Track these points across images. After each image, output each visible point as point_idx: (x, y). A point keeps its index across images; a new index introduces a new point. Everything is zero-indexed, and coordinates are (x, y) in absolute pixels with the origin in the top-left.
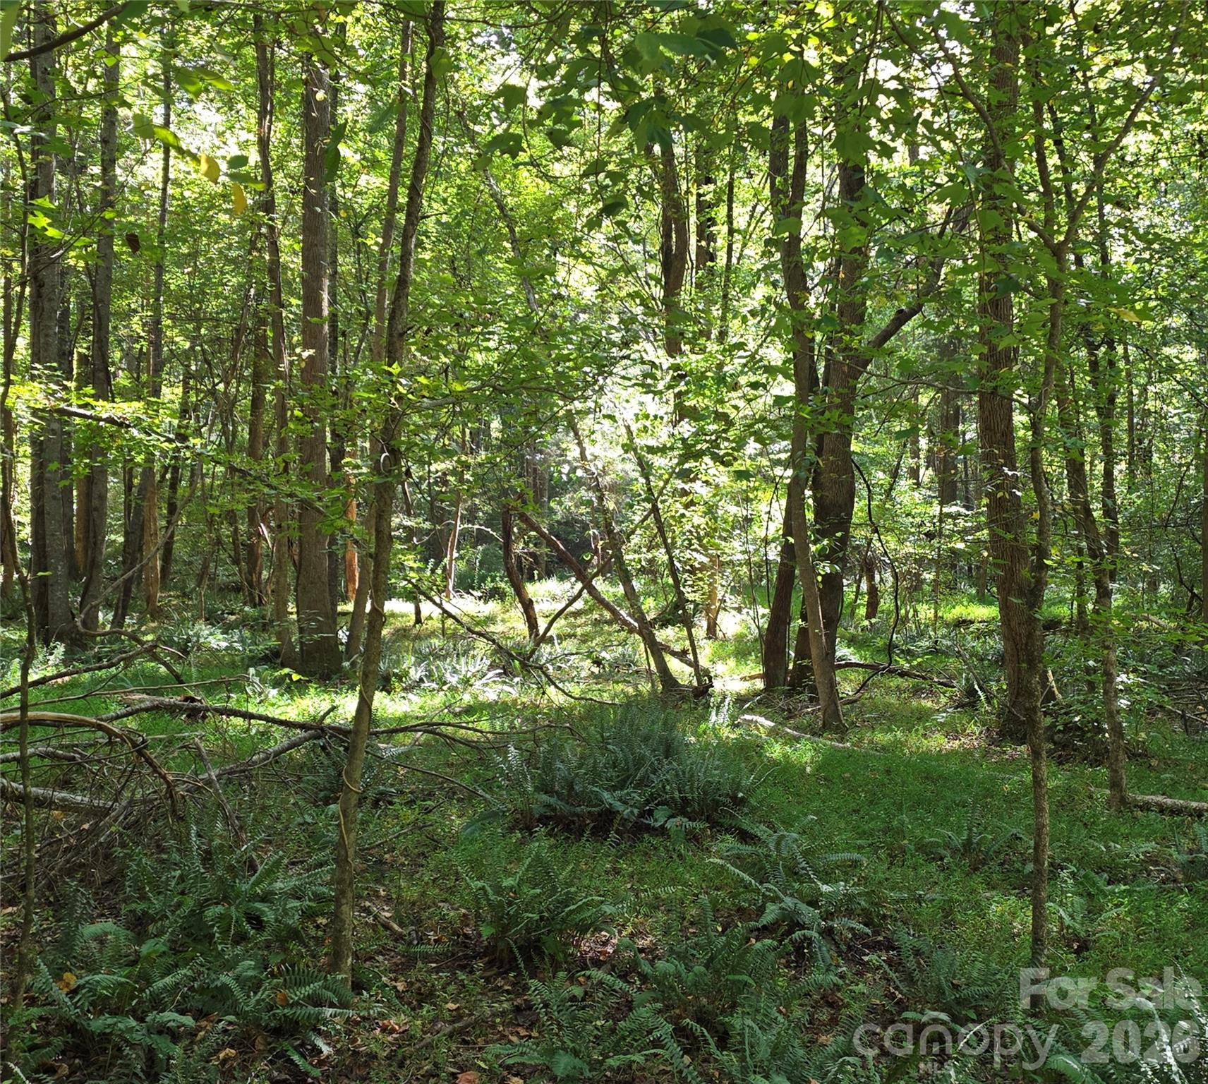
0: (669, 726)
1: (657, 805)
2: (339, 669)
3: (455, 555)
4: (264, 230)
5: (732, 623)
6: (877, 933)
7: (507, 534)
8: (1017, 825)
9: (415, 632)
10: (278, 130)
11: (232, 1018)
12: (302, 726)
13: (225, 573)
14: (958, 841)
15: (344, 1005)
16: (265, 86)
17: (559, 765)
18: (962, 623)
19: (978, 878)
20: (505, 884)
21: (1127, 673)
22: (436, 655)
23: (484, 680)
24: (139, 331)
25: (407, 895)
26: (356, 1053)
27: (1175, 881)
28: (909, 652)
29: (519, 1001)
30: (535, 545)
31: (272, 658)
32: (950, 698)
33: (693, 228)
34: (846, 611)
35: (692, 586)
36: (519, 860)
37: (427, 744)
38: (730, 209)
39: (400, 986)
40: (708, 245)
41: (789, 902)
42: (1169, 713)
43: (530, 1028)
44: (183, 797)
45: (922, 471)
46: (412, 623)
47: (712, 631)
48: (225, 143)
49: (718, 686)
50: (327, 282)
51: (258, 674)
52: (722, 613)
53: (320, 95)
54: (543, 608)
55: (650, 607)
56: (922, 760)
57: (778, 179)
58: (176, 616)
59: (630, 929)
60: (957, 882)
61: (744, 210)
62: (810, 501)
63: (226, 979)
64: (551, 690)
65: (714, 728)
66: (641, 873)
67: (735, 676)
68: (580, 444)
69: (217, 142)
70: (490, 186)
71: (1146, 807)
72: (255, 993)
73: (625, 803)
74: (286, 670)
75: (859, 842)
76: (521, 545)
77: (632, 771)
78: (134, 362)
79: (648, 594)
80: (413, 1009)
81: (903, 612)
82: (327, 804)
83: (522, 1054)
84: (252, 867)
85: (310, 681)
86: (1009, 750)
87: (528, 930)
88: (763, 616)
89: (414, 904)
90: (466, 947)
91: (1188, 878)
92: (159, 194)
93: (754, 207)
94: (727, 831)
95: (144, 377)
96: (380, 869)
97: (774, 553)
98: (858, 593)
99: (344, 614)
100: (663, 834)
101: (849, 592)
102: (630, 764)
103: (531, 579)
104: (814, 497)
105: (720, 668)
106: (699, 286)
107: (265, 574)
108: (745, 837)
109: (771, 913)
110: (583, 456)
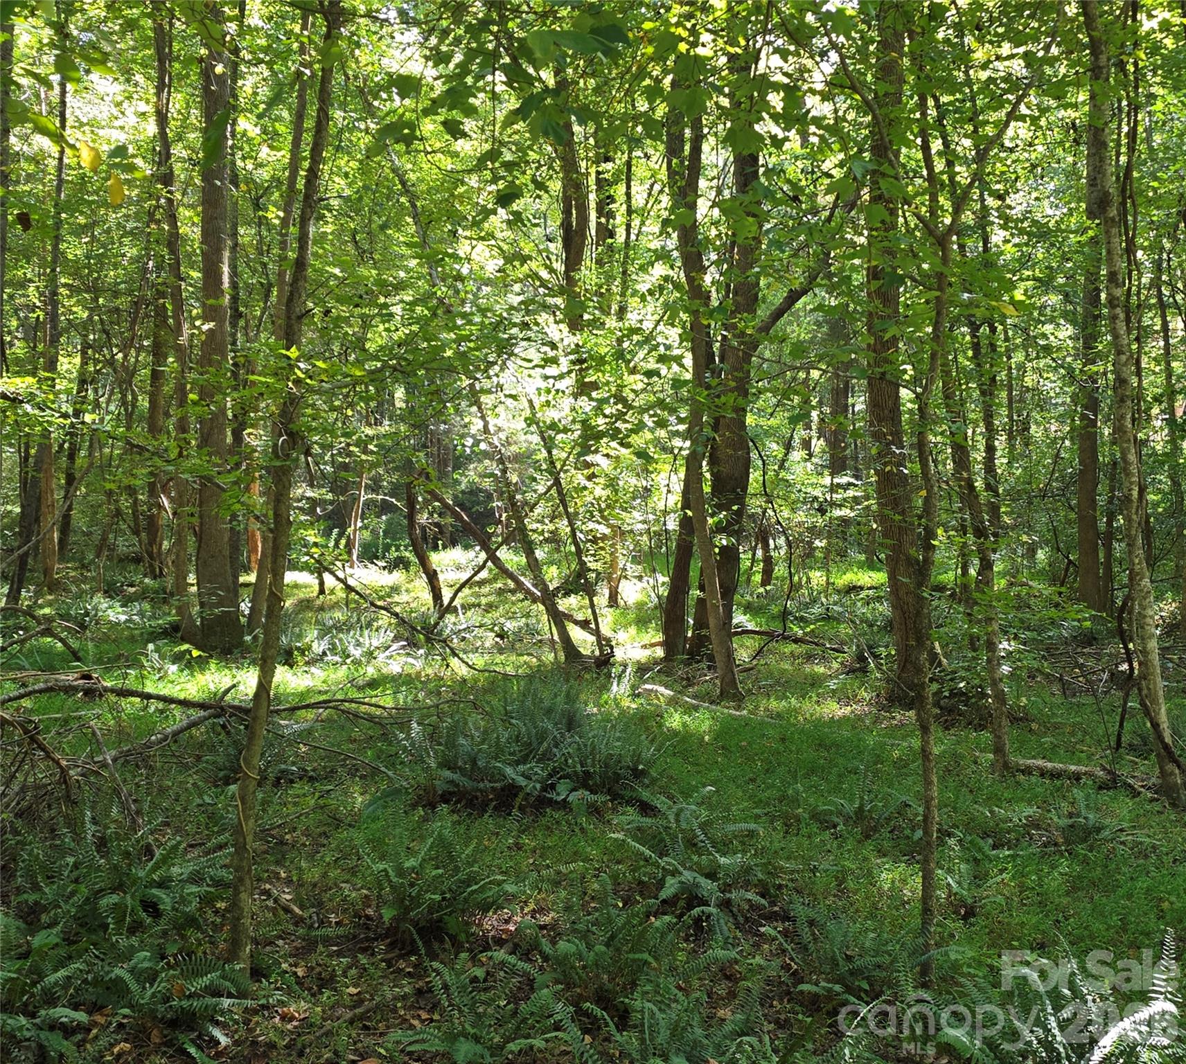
0: (571, 699)
1: (560, 778)
2: (241, 643)
3: (359, 524)
4: (163, 201)
5: (633, 591)
6: (773, 904)
7: (411, 503)
8: (905, 792)
9: (318, 602)
10: (177, 102)
11: (126, 1011)
12: (202, 706)
13: (125, 543)
14: (851, 808)
15: (242, 995)
16: (163, 58)
17: (462, 741)
18: (853, 589)
19: (870, 846)
20: (407, 865)
21: (1009, 640)
22: (340, 627)
23: (387, 653)
24: (36, 301)
25: (308, 877)
26: (255, 1043)
27: (1056, 844)
28: (802, 619)
29: (421, 983)
30: (440, 515)
31: (173, 632)
32: (842, 663)
33: (593, 205)
34: (743, 578)
35: (594, 555)
36: (422, 838)
37: (329, 720)
38: (629, 187)
39: (300, 972)
40: (608, 221)
41: (688, 876)
42: (1047, 676)
43: (431, 1011)
44: (78, 781)
45: (814, 441)
46: (315, 594)
47: (613, 600)
48: (123, 113)
49: (619, 655)
50: (226, 254)
51: (157, 650)
52: (623, 581)
53: (219, 69)
54: (447, 577)
55: (553, 576)
56: (815, 727)
57: (675, 161)
58: (74, 589)
59: (532, 906)
60: (849, 851)
61: (643, 188)
62: (708, 475)
63: (120, 972)
64: (454, 662)
65: (615, 699)
66: (543, 848)
67: (636, 644)
68: (483, 418)
69: (115, 111)
70: (392, 161)
71: (1027, 771)
72: (152, 985)
73: (528, 778)
74: (186, 647)
75: (756, 811)
76: (426, 516)
77: (535, 745)
78: (31, 331)
79: (552, 563)
80: (313, 995)
81: (796, 578)
82: (227, 784)
83: (424, 1041)
84: (149, 851)
85: (211, 657)
86: (899, 717)
87: (431, 912)
88: (663, 584)
89: (315, 885)
90: (368, 928)
91: (1068, 842)
92: (55, 162)
93: (652, 186)
94: (629, 802)
95: (40, 347)
96: (280, 849)
97: (672, 524)
98: (753, 560)
99: (247, 585)
100: (565, 808)
101: (745, 560)
102: (533, 739)
103: (435, 548)
104: (711, 470)
105: (622, 636)
106: (600, 262)
107: (166, 545)
108: (646, 809)
109: (671, 887)
110: (486, 430)
